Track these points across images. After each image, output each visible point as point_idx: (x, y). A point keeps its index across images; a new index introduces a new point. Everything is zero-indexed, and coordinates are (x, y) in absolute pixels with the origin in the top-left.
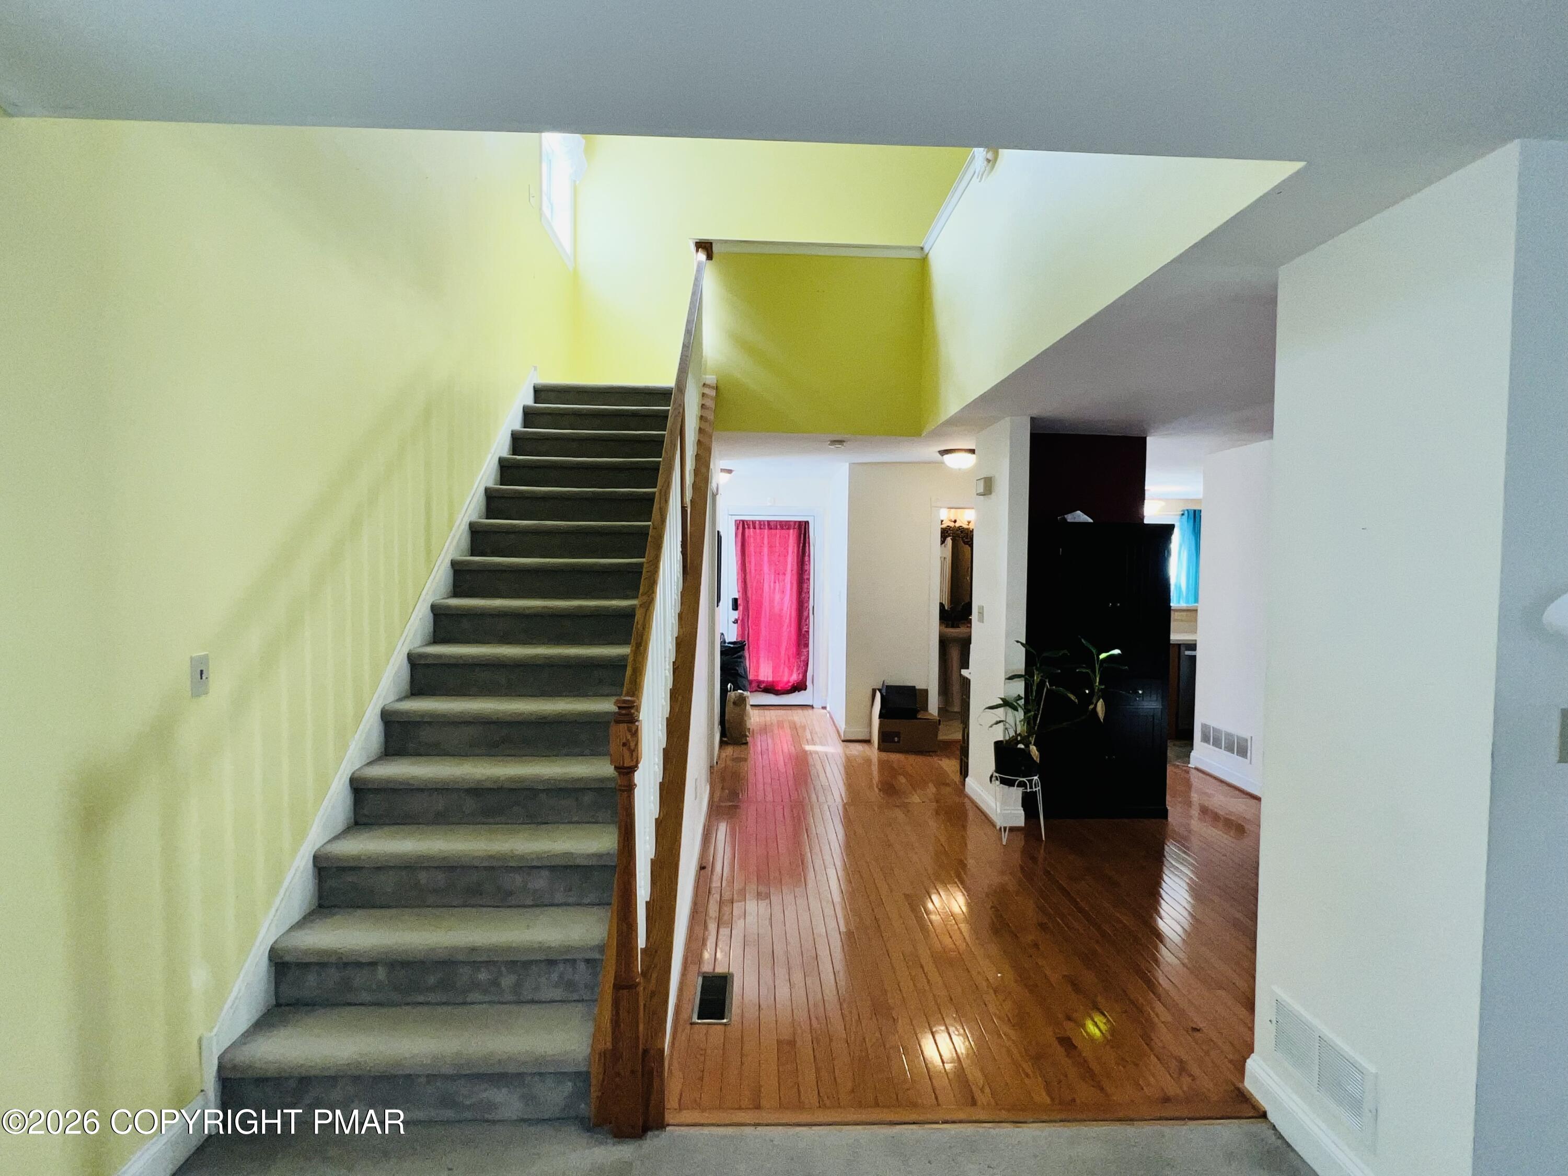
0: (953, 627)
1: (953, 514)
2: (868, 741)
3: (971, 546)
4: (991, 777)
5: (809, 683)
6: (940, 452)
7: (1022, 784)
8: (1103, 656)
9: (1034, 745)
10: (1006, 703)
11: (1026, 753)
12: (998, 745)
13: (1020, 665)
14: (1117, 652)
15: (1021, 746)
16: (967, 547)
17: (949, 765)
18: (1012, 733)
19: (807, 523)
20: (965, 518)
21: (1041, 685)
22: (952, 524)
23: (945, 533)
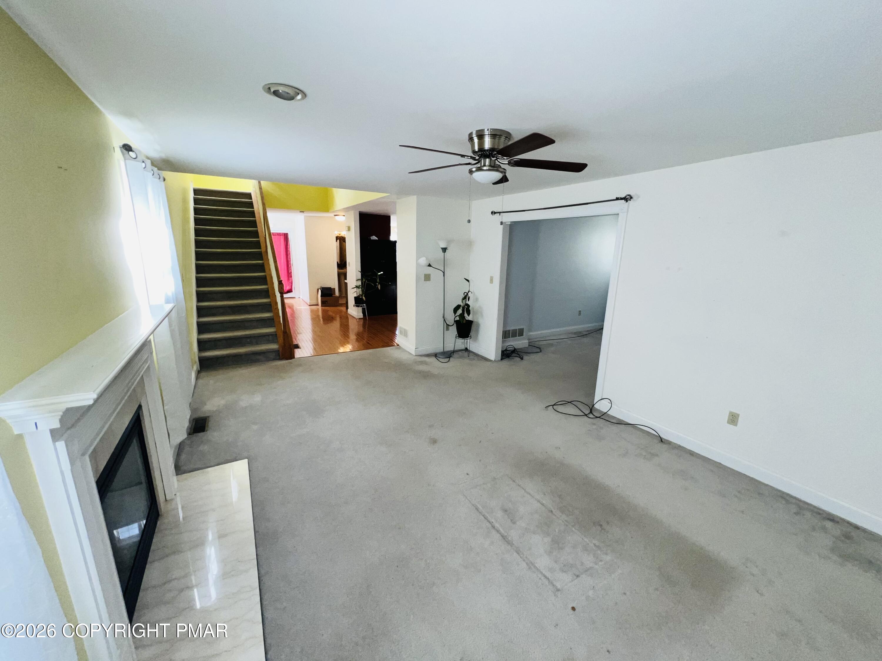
0: (341, 269)
1: (339, 233)
2: (318, 305)
3: (345, 242)
4: (354, 305)
5: (293, 290)
6: (334, 215)
7: (361, 306)
8: (379, 274)
9: (364, 296)
10: (357, 287)
11: (362, 299)
12: (355, 298)
13: (359, 277)
14: (382, 273)
15: (361, 297)
16: (344, 243)
17: (343, 309)
18: (359, 294)
19: (287, 234)
20: (343, 234)
21: (365, 282)
22: (339, 235)
23: (337, 238)
